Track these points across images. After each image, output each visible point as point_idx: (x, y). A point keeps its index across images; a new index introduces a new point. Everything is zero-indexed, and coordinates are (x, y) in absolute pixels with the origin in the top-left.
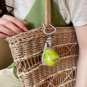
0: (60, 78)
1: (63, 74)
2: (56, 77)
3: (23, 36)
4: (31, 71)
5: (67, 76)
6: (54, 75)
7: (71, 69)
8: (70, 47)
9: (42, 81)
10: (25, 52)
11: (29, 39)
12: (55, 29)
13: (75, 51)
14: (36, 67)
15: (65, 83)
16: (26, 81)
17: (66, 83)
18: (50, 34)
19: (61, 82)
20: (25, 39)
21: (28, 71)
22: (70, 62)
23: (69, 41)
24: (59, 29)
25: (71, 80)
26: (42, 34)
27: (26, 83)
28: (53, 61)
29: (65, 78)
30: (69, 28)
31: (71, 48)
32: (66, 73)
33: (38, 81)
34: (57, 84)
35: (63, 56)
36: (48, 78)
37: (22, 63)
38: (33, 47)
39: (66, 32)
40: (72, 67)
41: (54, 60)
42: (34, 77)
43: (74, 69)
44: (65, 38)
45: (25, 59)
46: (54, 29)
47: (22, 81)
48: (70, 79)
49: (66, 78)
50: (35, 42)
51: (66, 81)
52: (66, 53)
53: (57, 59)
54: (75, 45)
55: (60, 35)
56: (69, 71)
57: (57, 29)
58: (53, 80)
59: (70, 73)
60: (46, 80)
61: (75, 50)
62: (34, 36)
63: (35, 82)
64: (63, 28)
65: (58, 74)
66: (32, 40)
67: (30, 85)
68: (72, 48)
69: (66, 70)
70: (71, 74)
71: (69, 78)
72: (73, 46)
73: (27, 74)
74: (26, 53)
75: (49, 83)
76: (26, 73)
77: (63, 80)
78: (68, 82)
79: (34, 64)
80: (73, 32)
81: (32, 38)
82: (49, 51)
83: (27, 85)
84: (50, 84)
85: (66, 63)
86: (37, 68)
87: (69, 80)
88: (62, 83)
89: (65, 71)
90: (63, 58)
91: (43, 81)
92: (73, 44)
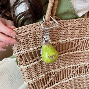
0: (64, 73)
1: (68, 70)
2: (59, 72)
4: (30, 65)
5: (73, 72)
7: (78, 65)
8: (78, 42)
12: (57, 23)
13: (85, 46)
14: (35, 61)
15: (69, 79)
21: (27, 65)
22: (77, 57)
23: (76, 35)
24: (62, 22)
27: (25, 76)
30: (77, 20)
32: (71, 69)
35: (68, 52)
36: (49, 73)
42: (33, 71)
43: (82, 65)
44: (70, 32)
45: (23, 53)
46: (55, 23)
48: (76, 76)
49: (71, 74)
50: (31, 36)
51: (70, 77)
54: (85, 39)
55: (64, 28)
56: (75, 67)
57: (59, 22)
58: (56, 75)
64: (68, 21)
65: (62, 70)
68: (80, 43)
69: (72, 66)
70: (78, 70)
71: (75, 74)
72: (82, 40)
73: (26, 68)
75: (50, 78)
76: (25, 66)
77: (68, 76)
78: (73, 78)
80: (82, 25)
84: (51, 78)
85: (72, 59)
86: (37, 62)
88: (67, 78)
90: (69, 54)
92: (83, 38)
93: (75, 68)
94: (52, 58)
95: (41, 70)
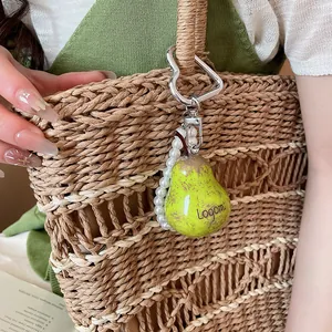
0: (223, 278)
1: (234, 266)
2: (208, 275)
3: (80, 100)
4: (110, 252)
5: (250, 271)
6: (198, 268)
7: (268, 245)
8: (270, 159)
9: (153, 291)
10: (87, 174)
11: (108, 117)
12: (220, 81)
13: (289, 176)
14: (131, 233)
15: (239, 301)
16: (89, 292)
17: (244, 297)
18: (197, 101)
19: (227, 294)
20: (88, 114)
21: (98, 252)
22: (263, 217)
23: (268, 135)
24: (235, 81)
25: (265, 289)
26: (164, 101)
27: (85, 299)
28: (205, 214)
29: (240, 278)
30: (275, 81)
31: (274, 161)
32: (246, 260)
33: (136, 292)
34: (211, 302)
35: (238, 196)
36: (174, 279)
37: (74, 216)
38: (122, 152)
39: (260, 95)
40: (269, 238)
41: (209, 213)
42: (120, 273)
43: (279, 245)
44: (254, 121)
45: (87, 201)
46: (213, 81)
47: (71, 288)
48: (259, 286)
49: (246, 280)
51: (242, 293)
52: (251, 184)
53: (221, 208)
54: (289, 152)
55: (238, 106)
56: (258, 252)
57: (224, 81)
58: (196, 289)
59: (262, 262)
60: (169, 286)
61: (287, 170)
62: (128, 105)
63: (126, 294)
64: (249, 78)
65: (217, 265)
66: (118, 122)
67: (103, 308)
68: (277, 165)
69: (248, 249)
70: (266, 264)
71: (257, 280)
72: (282, 155)
73: (92, 264)
74: (93, 178)
75: (177, 299)
77: (234, 287)
78: (252, 293)
79: (121, 224)
80: (288, 98)
81: (118, 113)
82: (190, 173)
83: (92, 306)
84: (181, 301)
85: (250, 224)
86: (136, 238)
87: (256, 288)
88: (230, 298)
89: (243, 254)
90: (240, 203)
91: (157, 289)
92: (284, 146)
93: (258, 259)
94: (210, 218)
95: (147, 269)
